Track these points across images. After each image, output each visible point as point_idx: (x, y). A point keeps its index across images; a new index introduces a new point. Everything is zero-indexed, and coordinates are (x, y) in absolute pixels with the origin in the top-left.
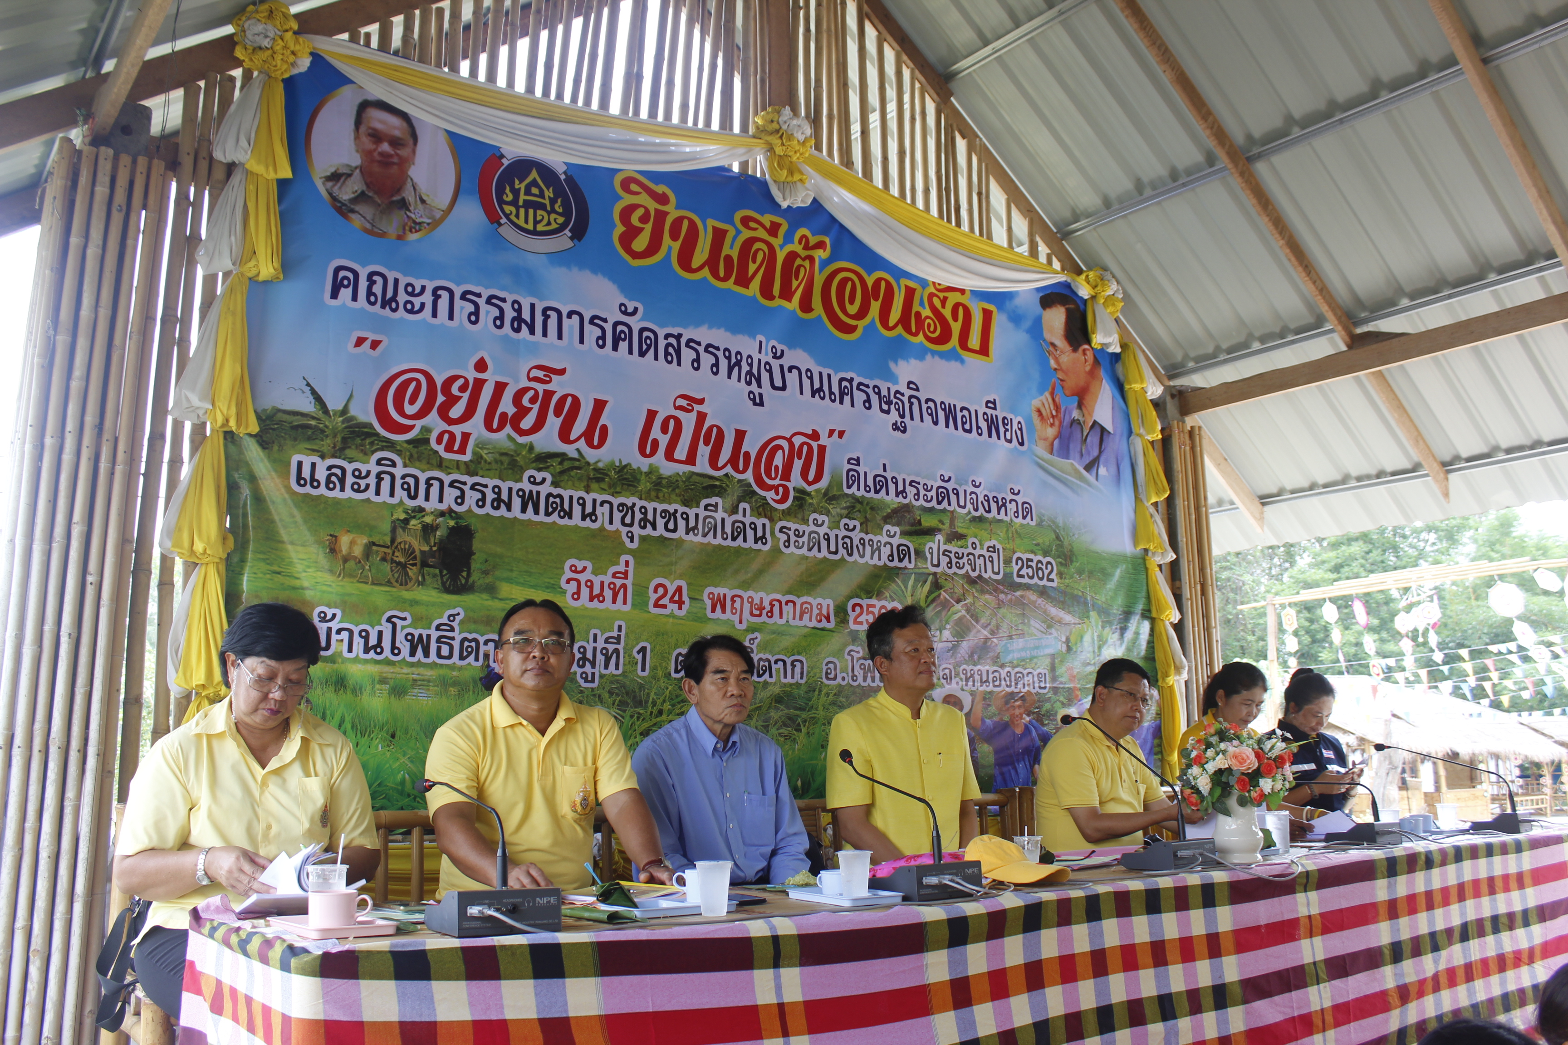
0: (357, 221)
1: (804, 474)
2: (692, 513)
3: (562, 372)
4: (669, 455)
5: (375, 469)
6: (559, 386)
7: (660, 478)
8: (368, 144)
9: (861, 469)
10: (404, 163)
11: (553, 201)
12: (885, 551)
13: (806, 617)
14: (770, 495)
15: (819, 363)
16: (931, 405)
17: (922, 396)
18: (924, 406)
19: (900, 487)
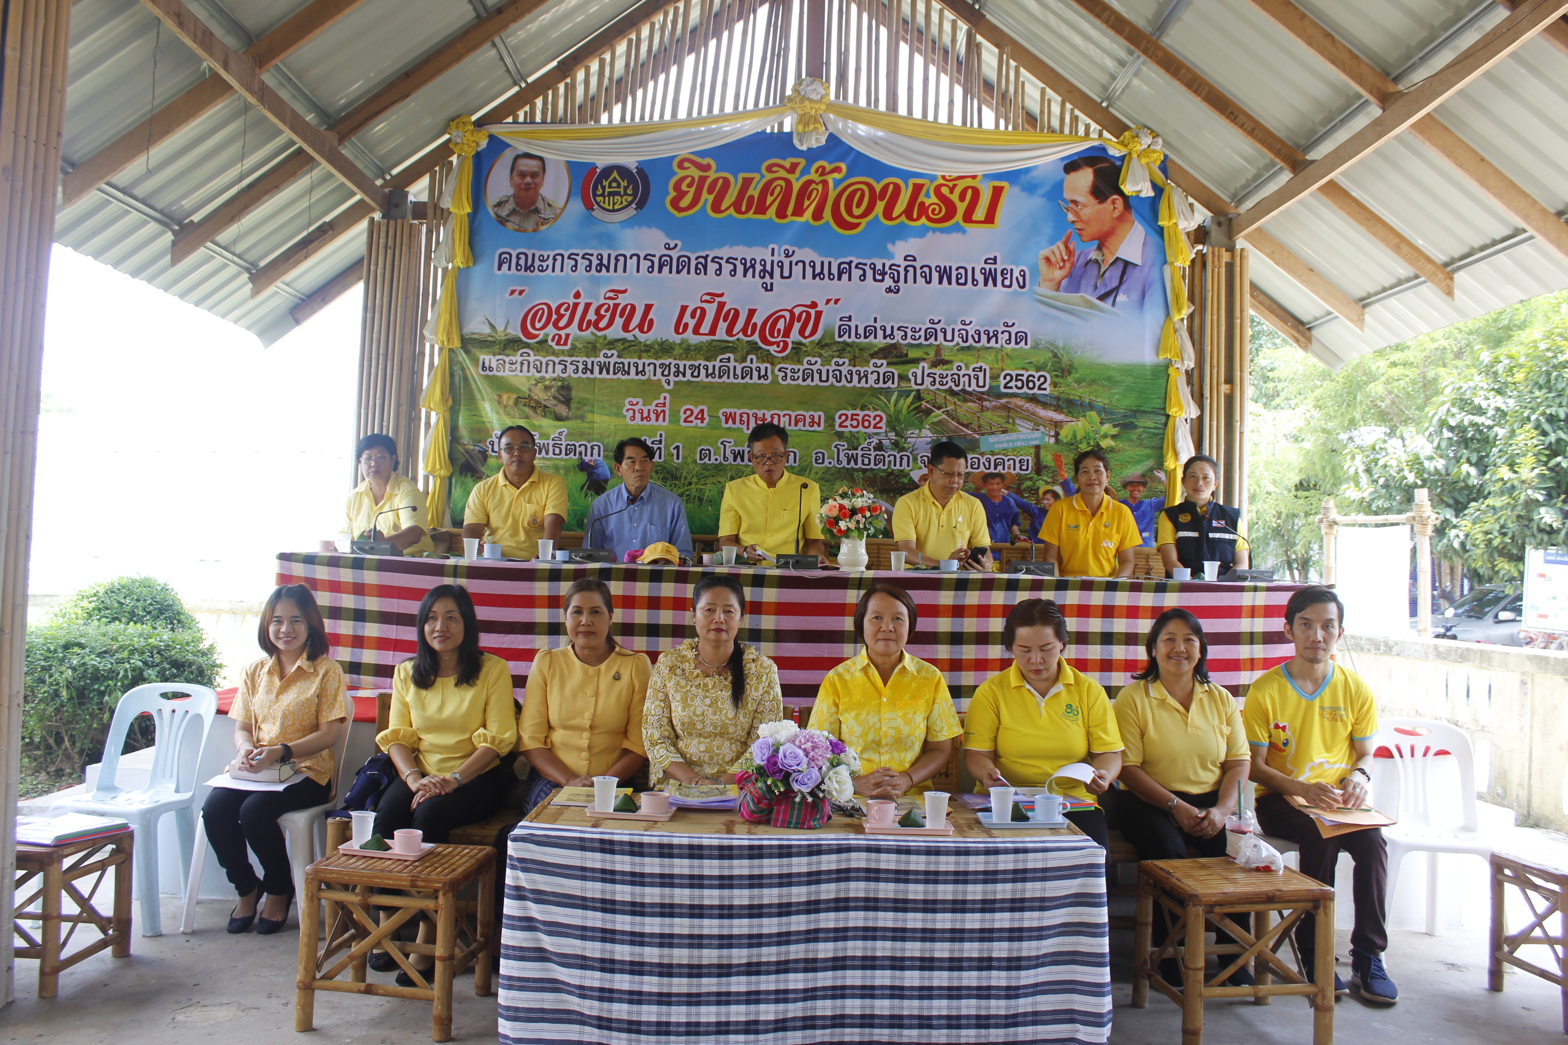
0: (510, 226)
1: (802, 332)
2: (710, 365)
3: (625, 291)
4: (696, 331)
5: (520, 359)
6: (622, 300)
7: (689, 346)
8: (517, 180)
9: (853, 324)
10: (537, 186)
11: (626, 188)
12: (872, 378)
13: (801, 424)
14: (772, 349)
15: (821, 255)
16: (926, 270)
17: (918, 265)
18: (919, 272)
19: (888, 332)
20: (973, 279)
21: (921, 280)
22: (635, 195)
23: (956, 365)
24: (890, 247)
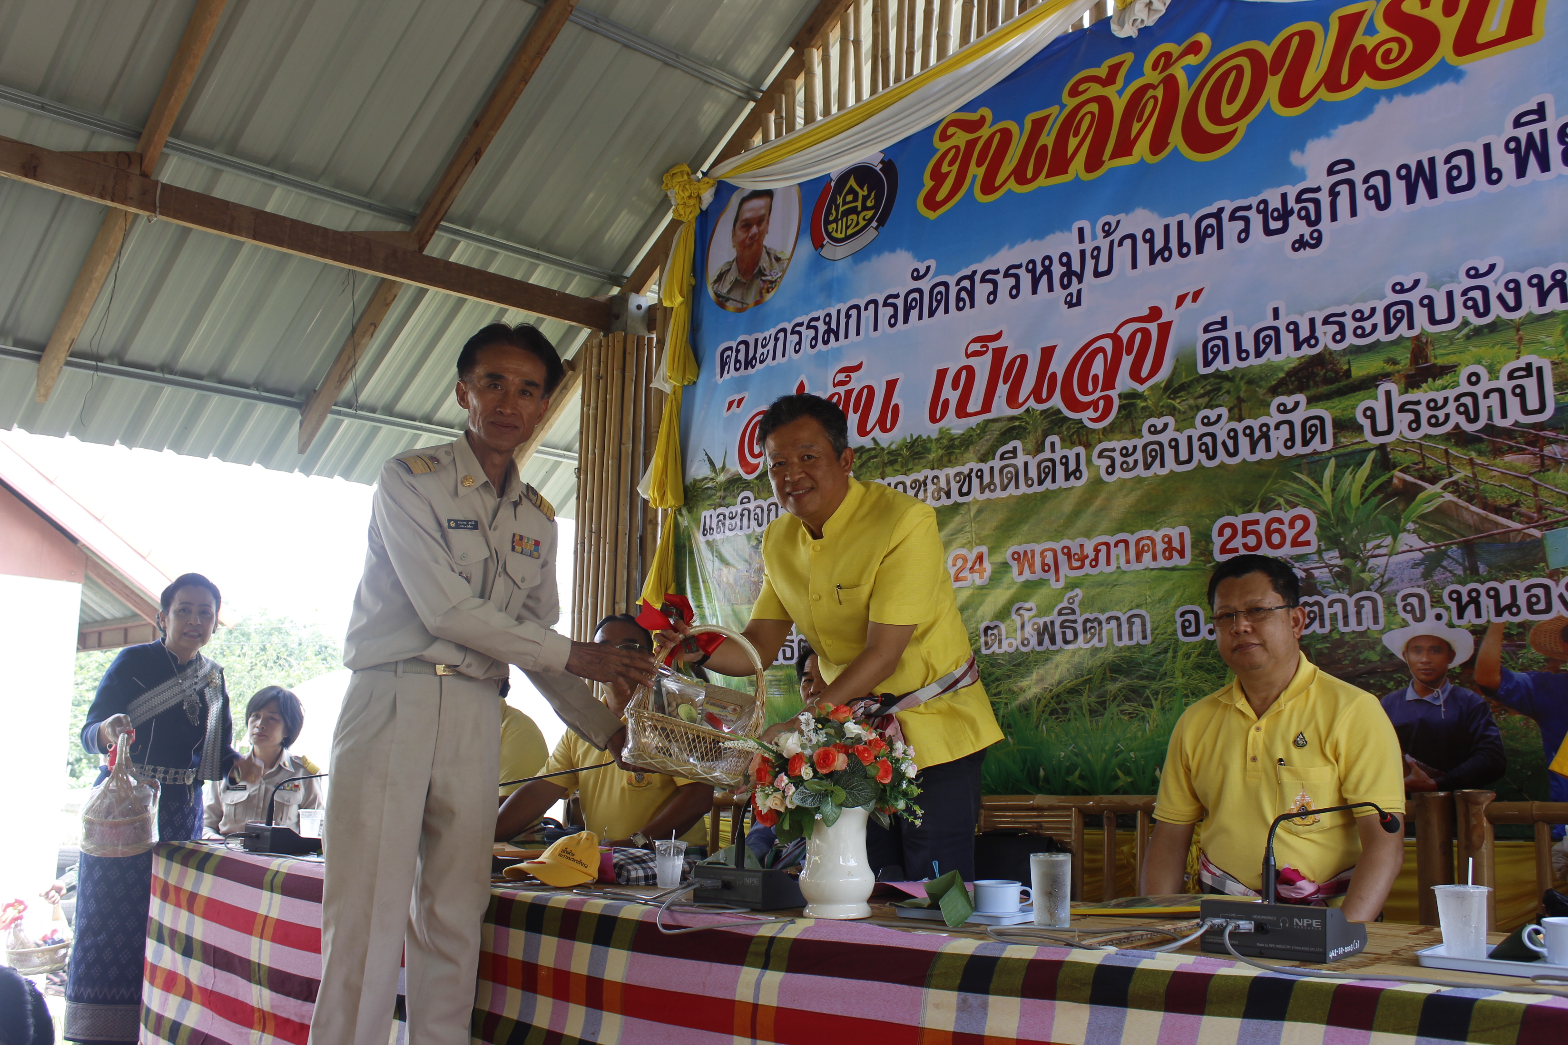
0: (730, 305)
1: (1135, 373)
2: (986, 467)
3: (858, 368)
4: (962, 412)
5: (738, 508)
6: (857, 382)
7: (952, 439)
8: (741, 235)
9: (1229, 334)
11: (865, 199)
12: (1279, 437)
13: (1147, 557)
14: (1086, 416)
15: (1164, 215)
16: (1378, 181)
17: (1357, 175)
18: (1360, 189)
19: (1304, 333)
20: (1490, 169)
21: (1365, 206)
22: (876, 207)
23: (1464, 373)
24: (1296, 159)
